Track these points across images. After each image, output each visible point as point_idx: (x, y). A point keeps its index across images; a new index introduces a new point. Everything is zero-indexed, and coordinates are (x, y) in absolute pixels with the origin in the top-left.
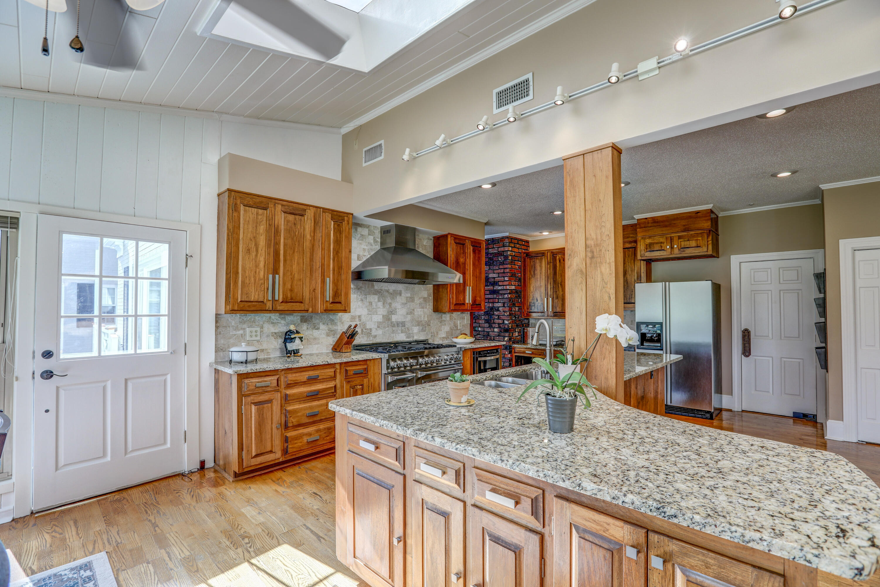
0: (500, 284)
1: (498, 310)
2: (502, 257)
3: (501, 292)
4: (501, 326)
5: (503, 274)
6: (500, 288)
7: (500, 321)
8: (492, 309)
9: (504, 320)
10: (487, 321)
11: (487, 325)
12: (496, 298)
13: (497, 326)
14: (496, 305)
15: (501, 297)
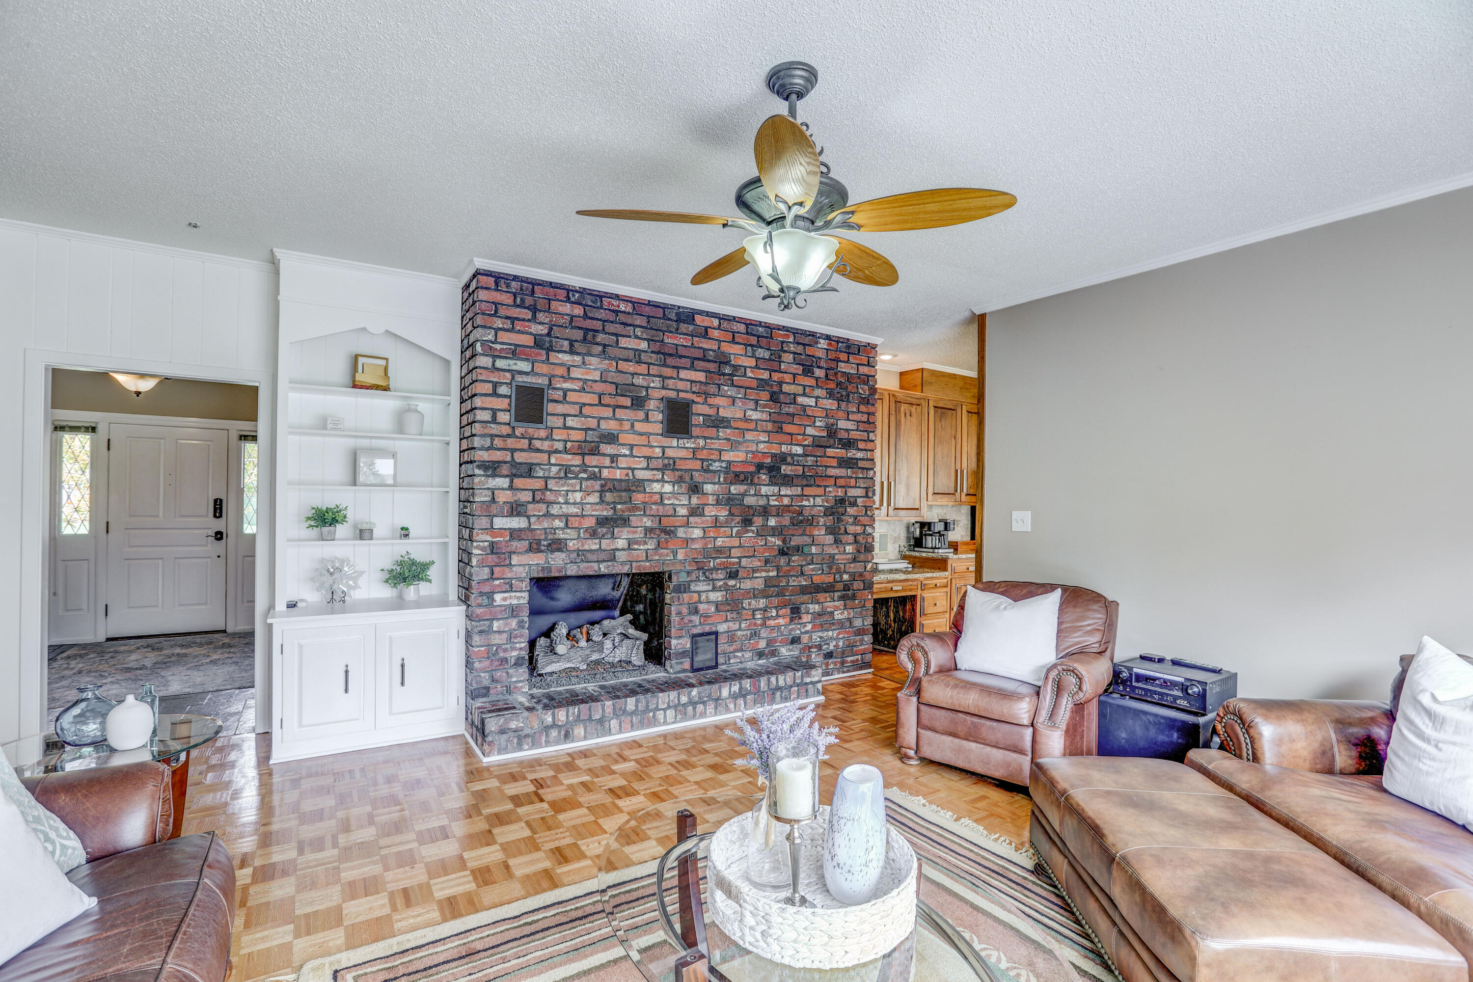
0: (861, 445)
1: (854, 504)
2: (867, 387)
3: (861, 464)
4: (860, 538)
5: (866, 425)
6: (860, 455)
7: (859, 529)
8: (841, 501)
9: (865, 526)
10: (830, 530)
11: (830, 539)
12: (852, 477)
13: (851, 538)
14: (852, 492)
15: (861, 476)
